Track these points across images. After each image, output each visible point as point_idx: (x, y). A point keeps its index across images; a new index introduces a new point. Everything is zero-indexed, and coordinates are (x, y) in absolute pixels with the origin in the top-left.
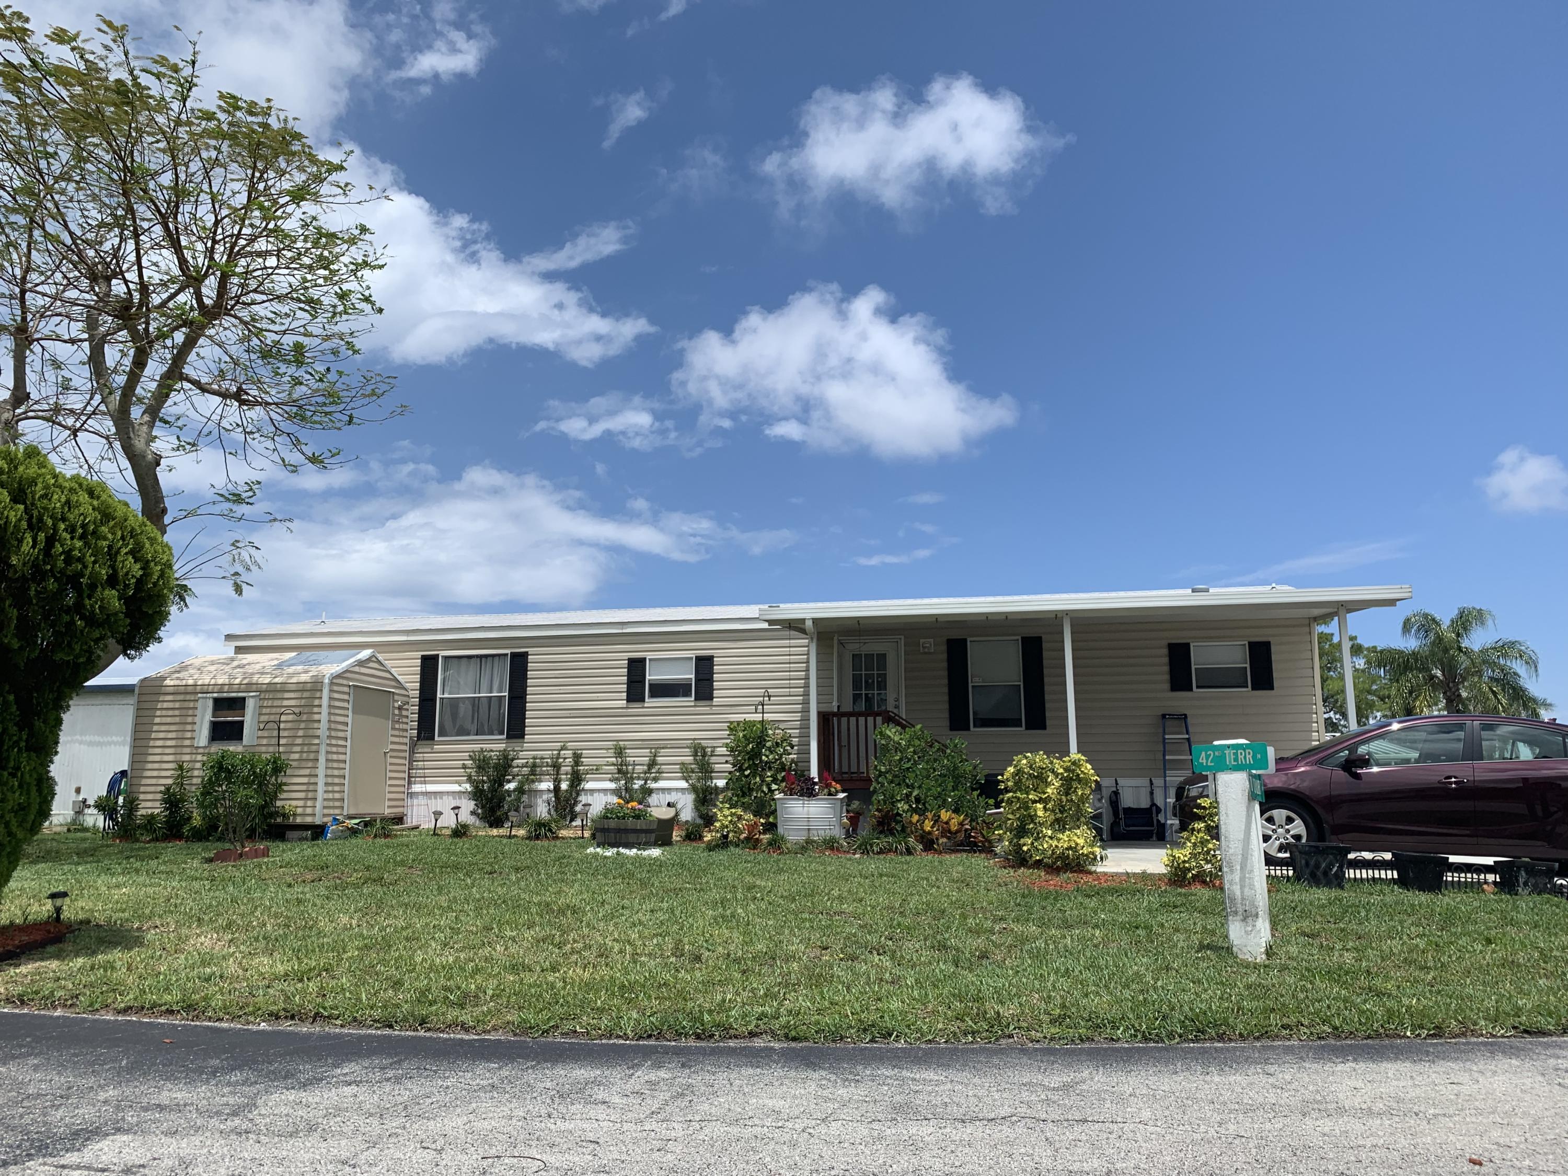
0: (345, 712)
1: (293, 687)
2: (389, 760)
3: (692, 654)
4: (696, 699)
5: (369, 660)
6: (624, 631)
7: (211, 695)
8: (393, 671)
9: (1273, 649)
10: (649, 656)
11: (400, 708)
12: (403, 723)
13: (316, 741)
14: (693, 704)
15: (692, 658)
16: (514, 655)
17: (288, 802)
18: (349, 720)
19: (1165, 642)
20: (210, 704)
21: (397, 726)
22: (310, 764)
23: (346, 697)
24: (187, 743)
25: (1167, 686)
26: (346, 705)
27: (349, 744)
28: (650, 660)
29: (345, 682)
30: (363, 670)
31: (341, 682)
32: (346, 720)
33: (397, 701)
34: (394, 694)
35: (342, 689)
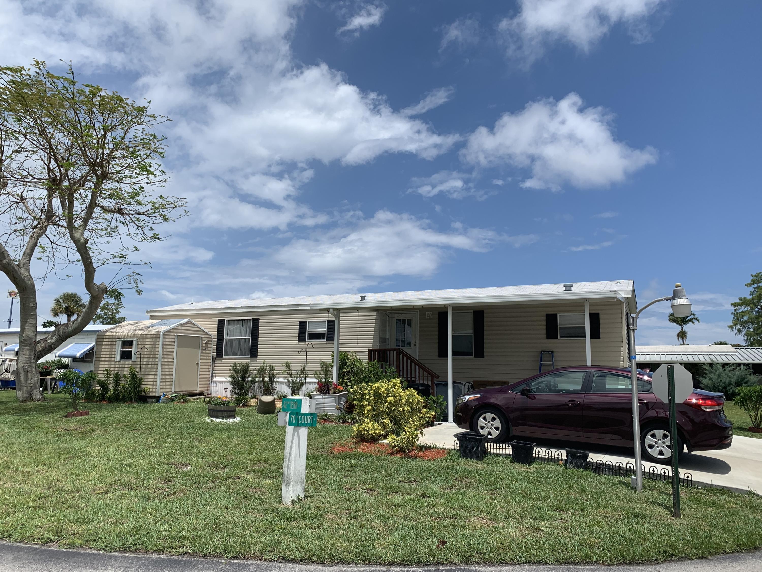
0: (173, 347)
1: (149, 336)
2: (199, 367)
3: (326, 319)
4: (327, 341)
5: (187, 323)
6: (298, 308)
7: (121, 339)
8: (201, 327)
9: (601, 317)
10: (308, 320)
11: (206, 344)
12: (208, 350)
13: (157, 360)
14: (325, 343)
15: (325, 321)
16: (254, 320)
17: (146, 386)
18: (175, 350)
19: (544, 314)
20: (121, 343)
21: (204, 352)
22: (155, 370)
23: (173, 340)
24: (113, 359)
25: (545, 336)
26: (173, 344)
27: (175, 360)
28: (309, 322)
29: (172, 334)
30: (183, 328)
31: (170, 333)
32: (173, 350)
33: (205, 341)
34: (202, 337)
35: (170, 337)
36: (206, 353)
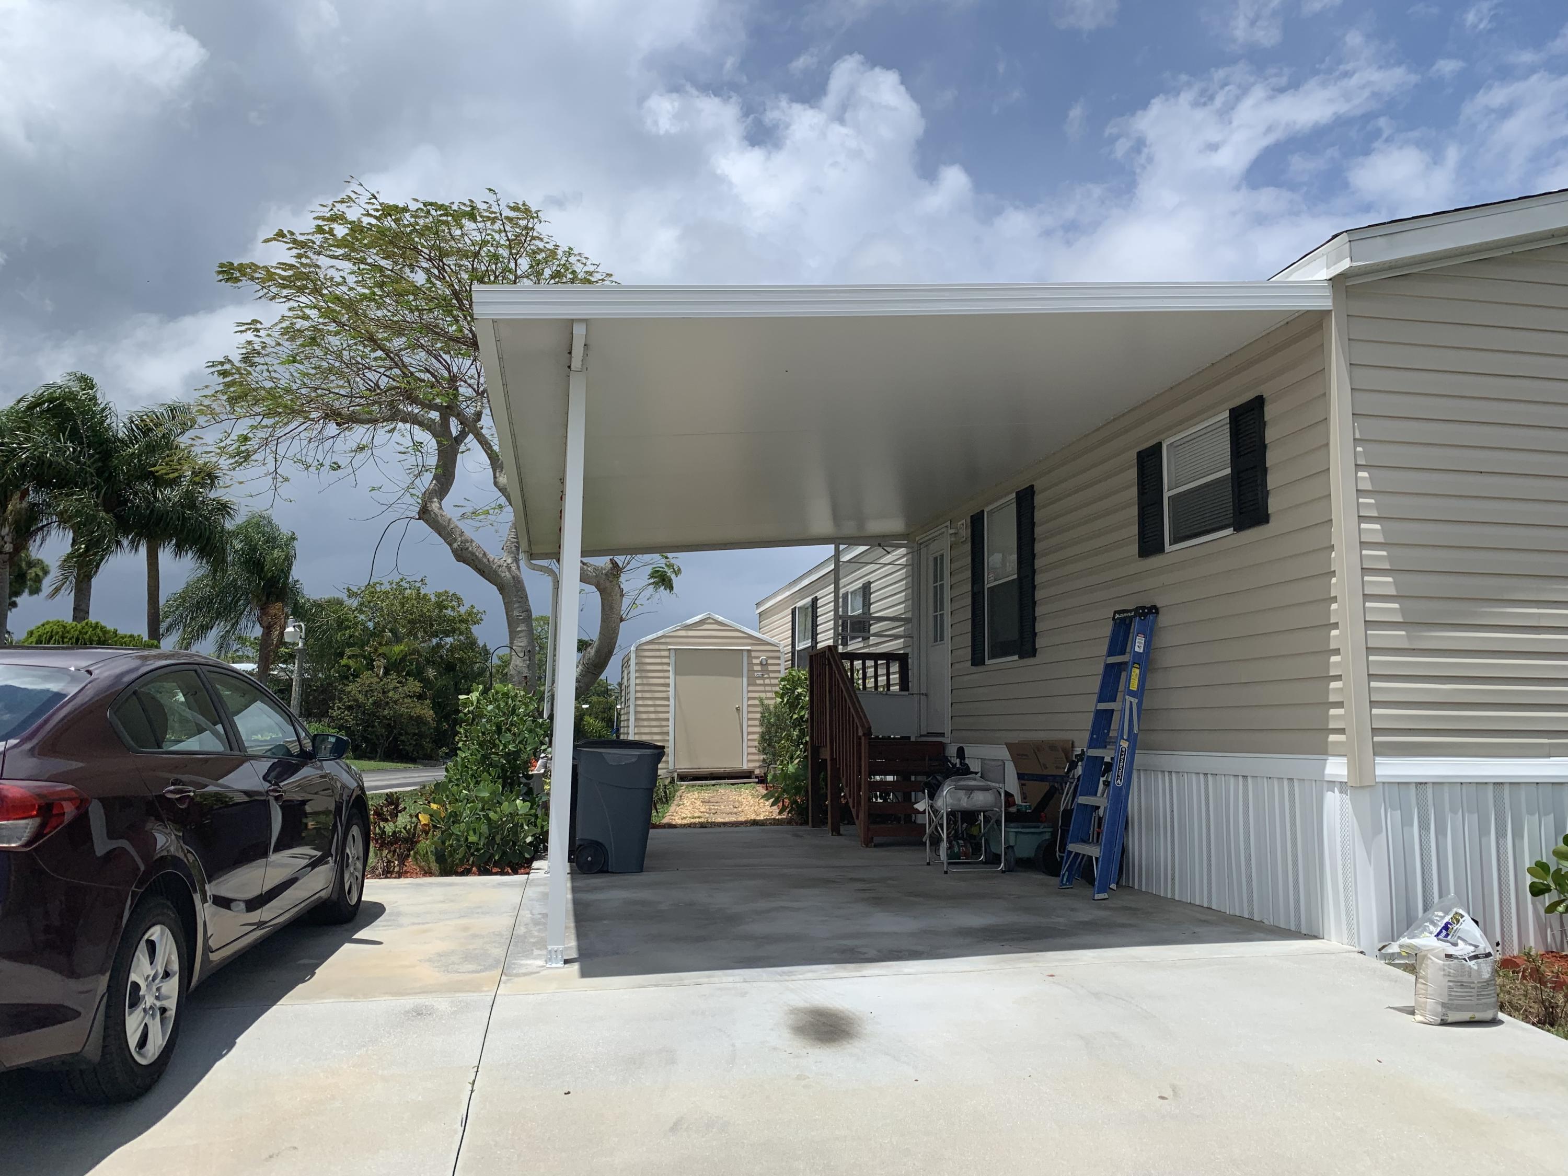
0: (666, 674)
2: (746, 716)
3: (862, 583)
4: (863, 639)
5: (702, 622)
8: (744, 629)
9: (1268, 411)
10: (849, 590)
11: (763, 664)
12: (770, 678)
13: (630, 703)
15: (861, 588)
16: (814, 601)
18: (671, 681)
19: (1134, 453)
21: (758, 682)
23: (665, 660)
25: (1134, 548)
26: (665, 667)
27: (672, 701)
29: (663, 647)
30: (691, 633)
31: (657, 647)
32: (667, 681)
33: (758, 658)
34: (749, 651)
35: (658, 654)
36: (765, 685)
